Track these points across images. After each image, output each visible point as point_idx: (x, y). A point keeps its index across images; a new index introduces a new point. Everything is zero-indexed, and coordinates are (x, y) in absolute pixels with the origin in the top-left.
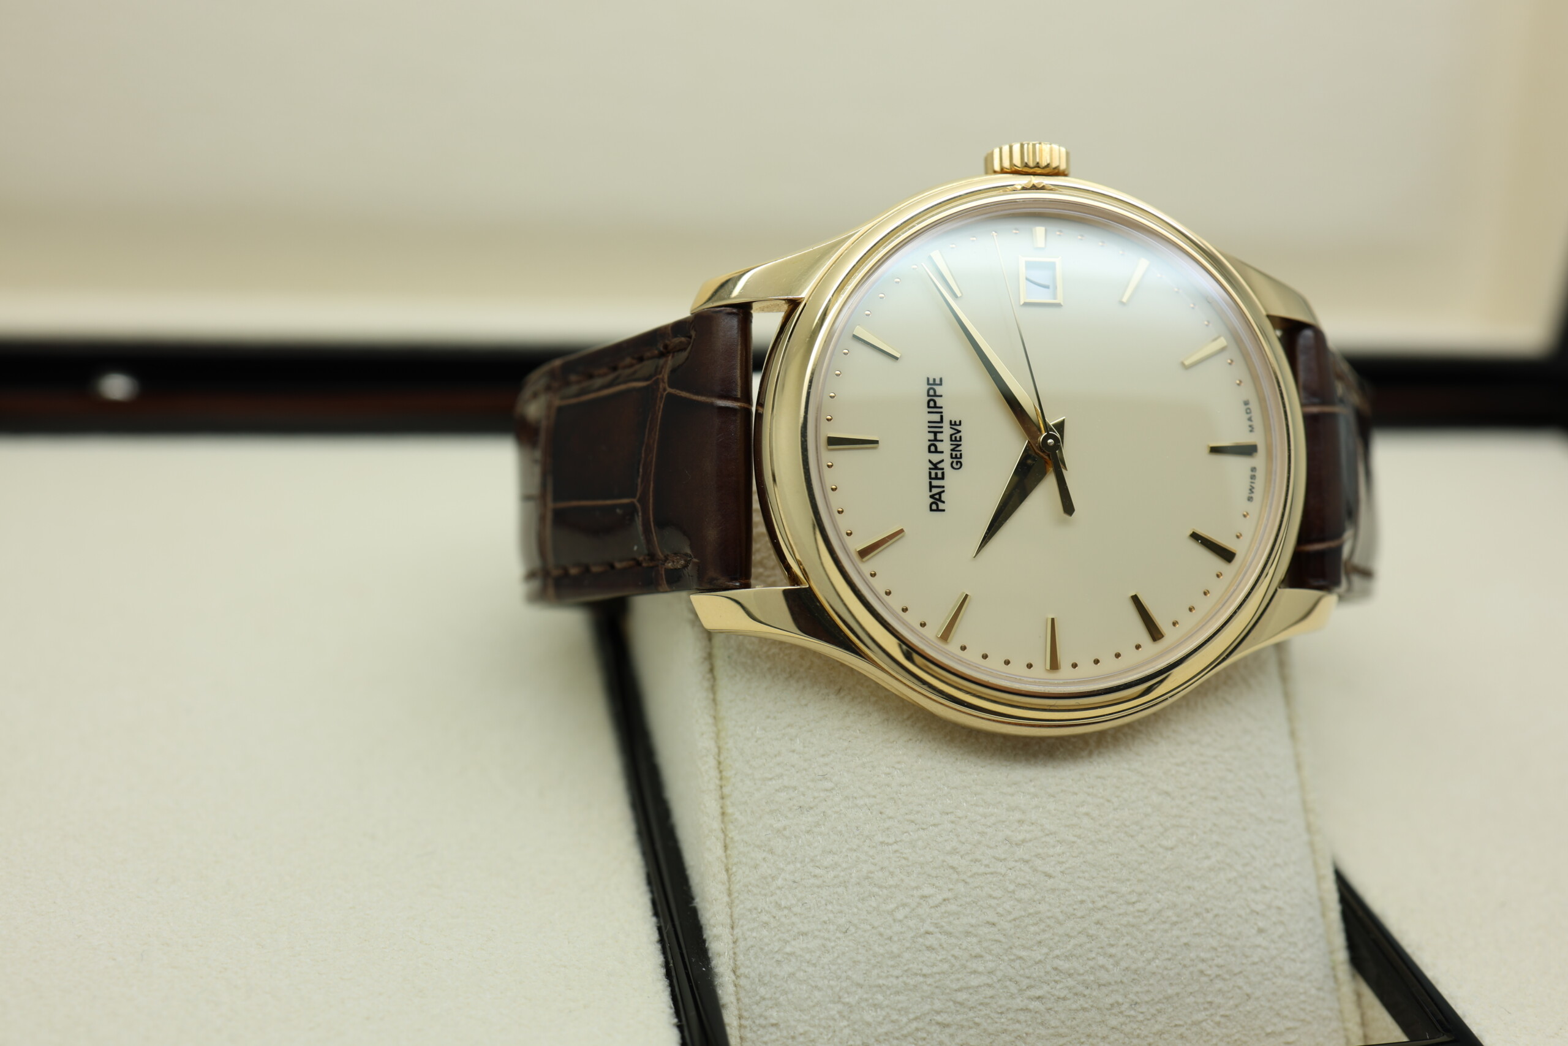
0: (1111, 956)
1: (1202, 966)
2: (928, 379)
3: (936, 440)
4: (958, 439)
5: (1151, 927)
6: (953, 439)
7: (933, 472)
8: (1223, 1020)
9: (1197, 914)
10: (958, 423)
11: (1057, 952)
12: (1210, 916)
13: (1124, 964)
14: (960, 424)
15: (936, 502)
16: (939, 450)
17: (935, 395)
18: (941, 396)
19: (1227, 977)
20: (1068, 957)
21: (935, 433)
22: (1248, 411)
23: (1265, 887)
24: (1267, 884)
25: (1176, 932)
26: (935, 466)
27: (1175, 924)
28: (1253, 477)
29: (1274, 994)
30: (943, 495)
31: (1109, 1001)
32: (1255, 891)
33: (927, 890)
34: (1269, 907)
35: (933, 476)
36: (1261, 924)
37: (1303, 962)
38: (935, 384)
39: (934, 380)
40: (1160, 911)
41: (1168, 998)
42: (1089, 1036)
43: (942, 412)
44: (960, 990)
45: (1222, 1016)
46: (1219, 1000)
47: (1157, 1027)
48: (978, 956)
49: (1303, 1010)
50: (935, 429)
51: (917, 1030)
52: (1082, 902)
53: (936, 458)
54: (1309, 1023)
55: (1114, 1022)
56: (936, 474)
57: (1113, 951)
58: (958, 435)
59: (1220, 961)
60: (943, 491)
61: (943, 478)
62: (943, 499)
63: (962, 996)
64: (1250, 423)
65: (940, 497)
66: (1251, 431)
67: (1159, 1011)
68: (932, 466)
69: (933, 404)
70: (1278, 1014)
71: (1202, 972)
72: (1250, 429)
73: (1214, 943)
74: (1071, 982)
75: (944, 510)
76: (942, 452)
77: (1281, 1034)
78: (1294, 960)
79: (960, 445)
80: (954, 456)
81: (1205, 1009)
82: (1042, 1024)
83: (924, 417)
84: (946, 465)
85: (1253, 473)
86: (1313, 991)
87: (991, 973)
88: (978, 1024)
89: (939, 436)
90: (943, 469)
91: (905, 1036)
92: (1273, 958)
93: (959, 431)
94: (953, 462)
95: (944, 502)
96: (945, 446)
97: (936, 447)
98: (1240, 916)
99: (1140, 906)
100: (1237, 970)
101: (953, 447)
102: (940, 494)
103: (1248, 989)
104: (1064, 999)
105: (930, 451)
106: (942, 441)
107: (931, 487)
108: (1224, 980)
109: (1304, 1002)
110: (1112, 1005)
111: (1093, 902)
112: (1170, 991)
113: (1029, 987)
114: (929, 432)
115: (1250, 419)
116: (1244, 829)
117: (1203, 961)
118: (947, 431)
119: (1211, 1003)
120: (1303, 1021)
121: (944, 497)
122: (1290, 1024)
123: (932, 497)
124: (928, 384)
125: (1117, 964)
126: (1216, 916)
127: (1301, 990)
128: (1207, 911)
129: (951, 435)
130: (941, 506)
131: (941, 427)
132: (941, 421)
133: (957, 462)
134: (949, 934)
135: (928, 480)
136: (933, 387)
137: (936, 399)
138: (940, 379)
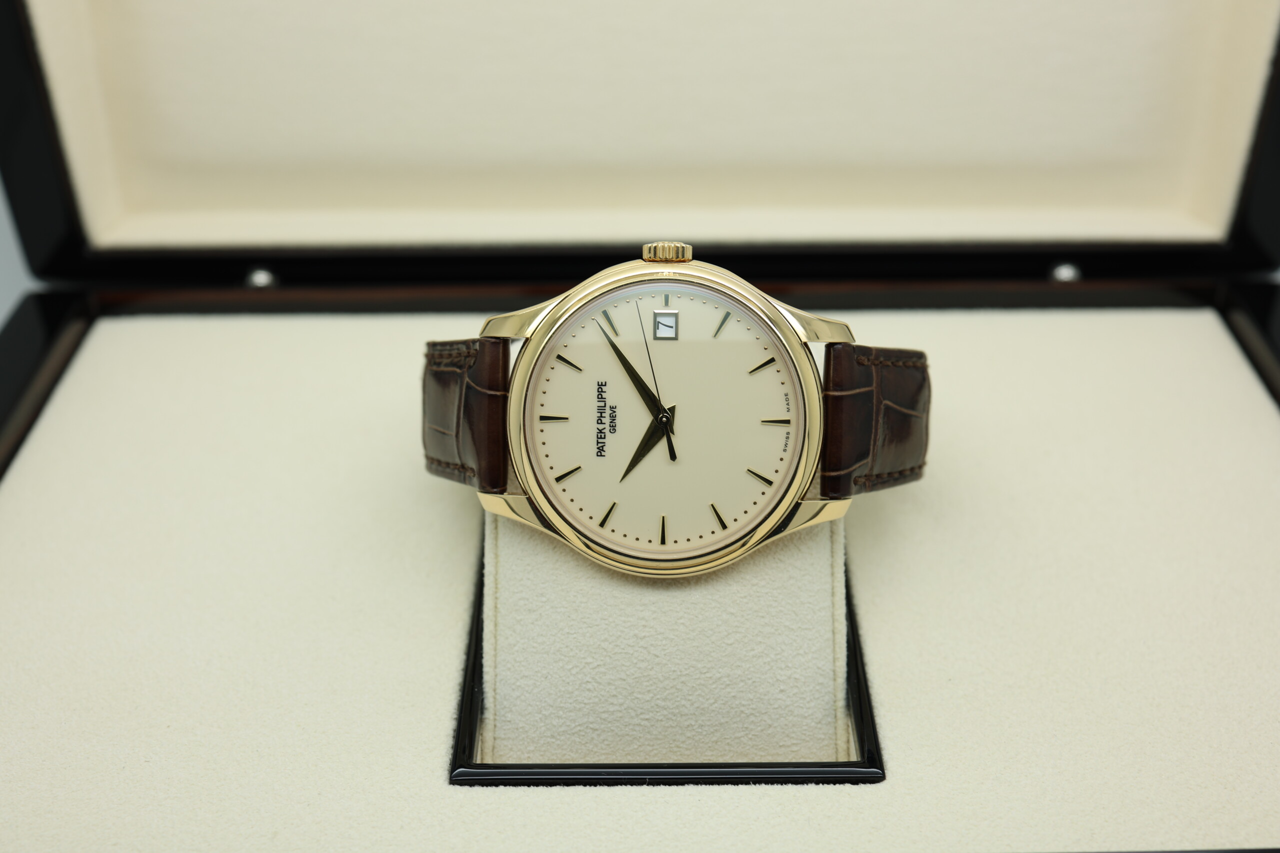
0: (689, 700)
1: (742, 709)
2: (598, 382)
3: (601, 417)
4: (614, 416)
5: (714, 686)
6: (611, 416)
7: (599, 435)
8: (753, 737)
9: (742, 681)
10: (614, 407)
11: (658, 697)
12: (750, 682)
13: (696, 705)
14: (616, 408)
15: (600, 451)
16: (603, 422)
17: (602, 392)
18: (605, 392)
19: (758, 715)
20: (665, 700)
22: (787, 400)
23: (787, 666)
24: (790, 665)
25: (728, 690)
26: (600, 431)
27: (728, 685)
28: (787, 438)
29: (786, 725)
30: (604, 447)
31: (687, 723)
32: (781, 669)
33: (590, 660)
34: (789, 678)
35: (599, 437)
36: (782, 688)
37: (809, 708)
38: (602, 385)
39: (602, 383)
40: (719, 679)
41: (721, 724)
42: (674, 740)
43: (605, 401)
44: (604, 712)
45: (753, 735)
46: (752, 727)
47: (715, 739)
48: (614, 696)
49: (805, 734)
50: (601, 410)
51: (580, 731)
52: (674, 671)
53: (601, 427)
54: (808, 741)
55: (689, 734)
56: (601, 436)
57: (690, 698)
58: (614, 414)
59: (754, 706)
60: (605, 445)
61: (604, 438)
62: (604, 450)
63: (604, 716)
64: (788, 406)
65: (603, 448)
66: (788, 411)
67: (716, 730)
68: (599, 431)
69: (600, 397)
70: (788, 736)
71: (742, 712)
72: (788, 410)
73: (751, 696)
74: (665, 712)
75: (604, 456)
76: (605, 424)
77: (789, 746)
78: (802, 707)
79: (615, 420)
80: (611, 425)
81: (743, 731)
82: (649, 732)
83: (595, 404)
84: (607, 431)
85: (788, 436)
86: (813, 724)
87: (621, 705)
88: (613, 731)
89: (603, 415)
90: (604, 433)
91: (574, 734)
92: (787, 706)
93: (615, 412)
94: (610, 429)
95: (604, 451)
96: (607, 420)
97: (601, 421)
98: (769, 683)
99: (708, 675)
100: (763, 711)
101: (611, 421)
102: (602, 447)
103: (769, 722)
104: (661, 721)
105: (598, 423)
106: (605, 417)
107: (598, 443)
108: (756, 716)
109: (805, 730)
110: (688, 726)
111: (681, 671)
112: (722, 721)
113: (641, 714)
114: (598, 412)
115: (788, 404)
116: (780, 634)
117: (744, 705)
118: (608, 412)
119: (747, 728)
120: (804, 740)
121: (605, 448)
122: (795, 742)
123: (598, 448)
124: (598, 385)
125: (692, 704)
126: (754, 682)
127: (804, 724)
128: (749, 679)
129: (610, 414)
130: (603, 453)
131: (605, 410)
132: (605, 406)
133: (613, 430)
134: (600, 683)
135: (596, 439)
136: (601, 386)
137: (602, 393)
138: (606, 383)
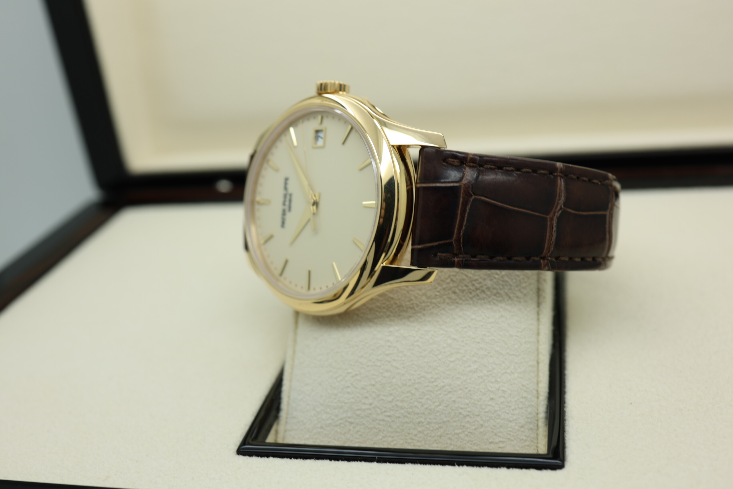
0: (420, 402)
1: (460, 411)
5: (439, 392)
8: (469, 434)
9: (461, 389)
11: (398, 398)
12: (467, 391)
13: (425, 406)
19: (472, 416)
20: (402, 401)
23: (496, 381)
24: (499, 380)
25: (450, 395)
27: (450, 392)
29: (494, 426)
31: (418, 420)
32: (492, 382)
33: (350, 371)
34: (498, 389)
36: (492, 396)
37: (514, 414)
40: (444, 386)
41: (444, 422)
42: (409, 434)
44: (358, 410)
45: (469, 432)
46: (468, 425)
47: (439, 434)
48: (366, 398)
49: (510, 435)
51: (341, 423)
52: (410, 380)
54: (513, 440)
55: (420, 429)
57: (421, 400)
59: (469, 409)
63: (358, 412)
67: (440, 427)
70: (496, 435)
71: (460, 413)
73: (467, 401)
74: (402, 411)
77: (497, 443)
78: (507, 413)
81: (461, 429)
82: (390, 426)
86: (517, 427)
87: (371, 404)
88: (364, 424)
91: (336, 426)
92: (495, 411)
98: (482, 392)
99: (435, 384)
100: (477, 414)
103: (481, 422)
104: (399, 417)
108: (471, 417)
109: (510, 431)
110: (419, 422)
111: (415, 380)
112: (445, 419)
113: (385, 412)
116: (491, 356)
117: (462, 408)
119: (464, 426)
120: (509, 439)
122: (502, 440)
125: (422, 406)
126: (470, 391)
127: (509, 426)
128: (466, 388)
134: (356, 388)
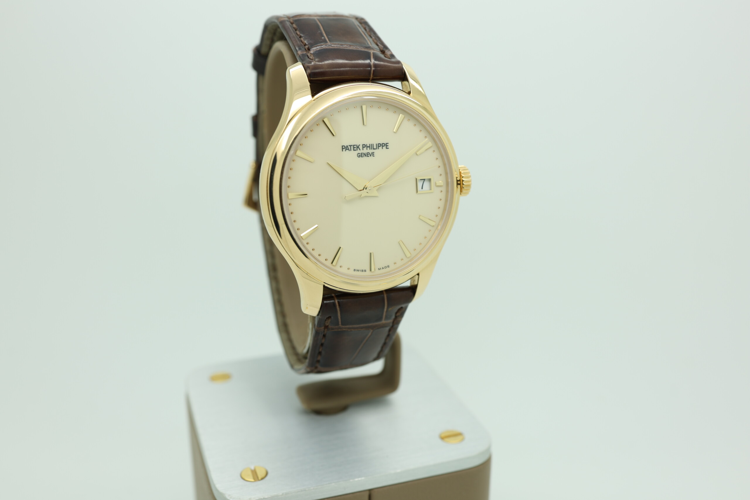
2: (388, 143)
3: (367, 147)
4: (368, 155)
6: (368, 154)
10: (374, 155)
14: (373, 156)
15: (345, 148)
16: (364, 148)
17: (383, 146)
18: (382, 148)
21: (369, 147)
22: (386, 267)
26: (358, 147)
28: (362, 271)
30: (348, 150)
35: (355, 146)
39: (388, 146)
43: (377, 149)
50: (371, 147)
53: (361, 147)
56: (355, 148)
58: (369, 155)
60: (349, 150)
61: (354, 150)
62: (347, 150)
64: (381, 268)
65: (347, 149)
66: (379, 269)
68: (358, 146)
69: (380, 145)
76: (363, 150)
79: (366, 156)
80: (362, 154)
83: (375, 142)
84: (358, 151)
85: (364, 271)
89: (368, 148)
90: (357, 150)
93: (371, 156)
94: (359, 154)
95: (345, 151)
96: (365, 151)
97: (364, 147)
101: (365, 154)
102: (348, 149)
105: (363, 145)
106: (367, 149)
107: (350, 146)
114: (370, 145)
115: (383, 268)
118: (371, 151)
121: (347, 151)
123: (347, 146)
124: (386, 144)
129: (369, 153)
130: (344, 150)
131: (372, 149)
132: (374, 149)
133: (360, 155)
135: (353, 145)
136: (385, 145)
137: (381, 146)
138: (388, 148)
